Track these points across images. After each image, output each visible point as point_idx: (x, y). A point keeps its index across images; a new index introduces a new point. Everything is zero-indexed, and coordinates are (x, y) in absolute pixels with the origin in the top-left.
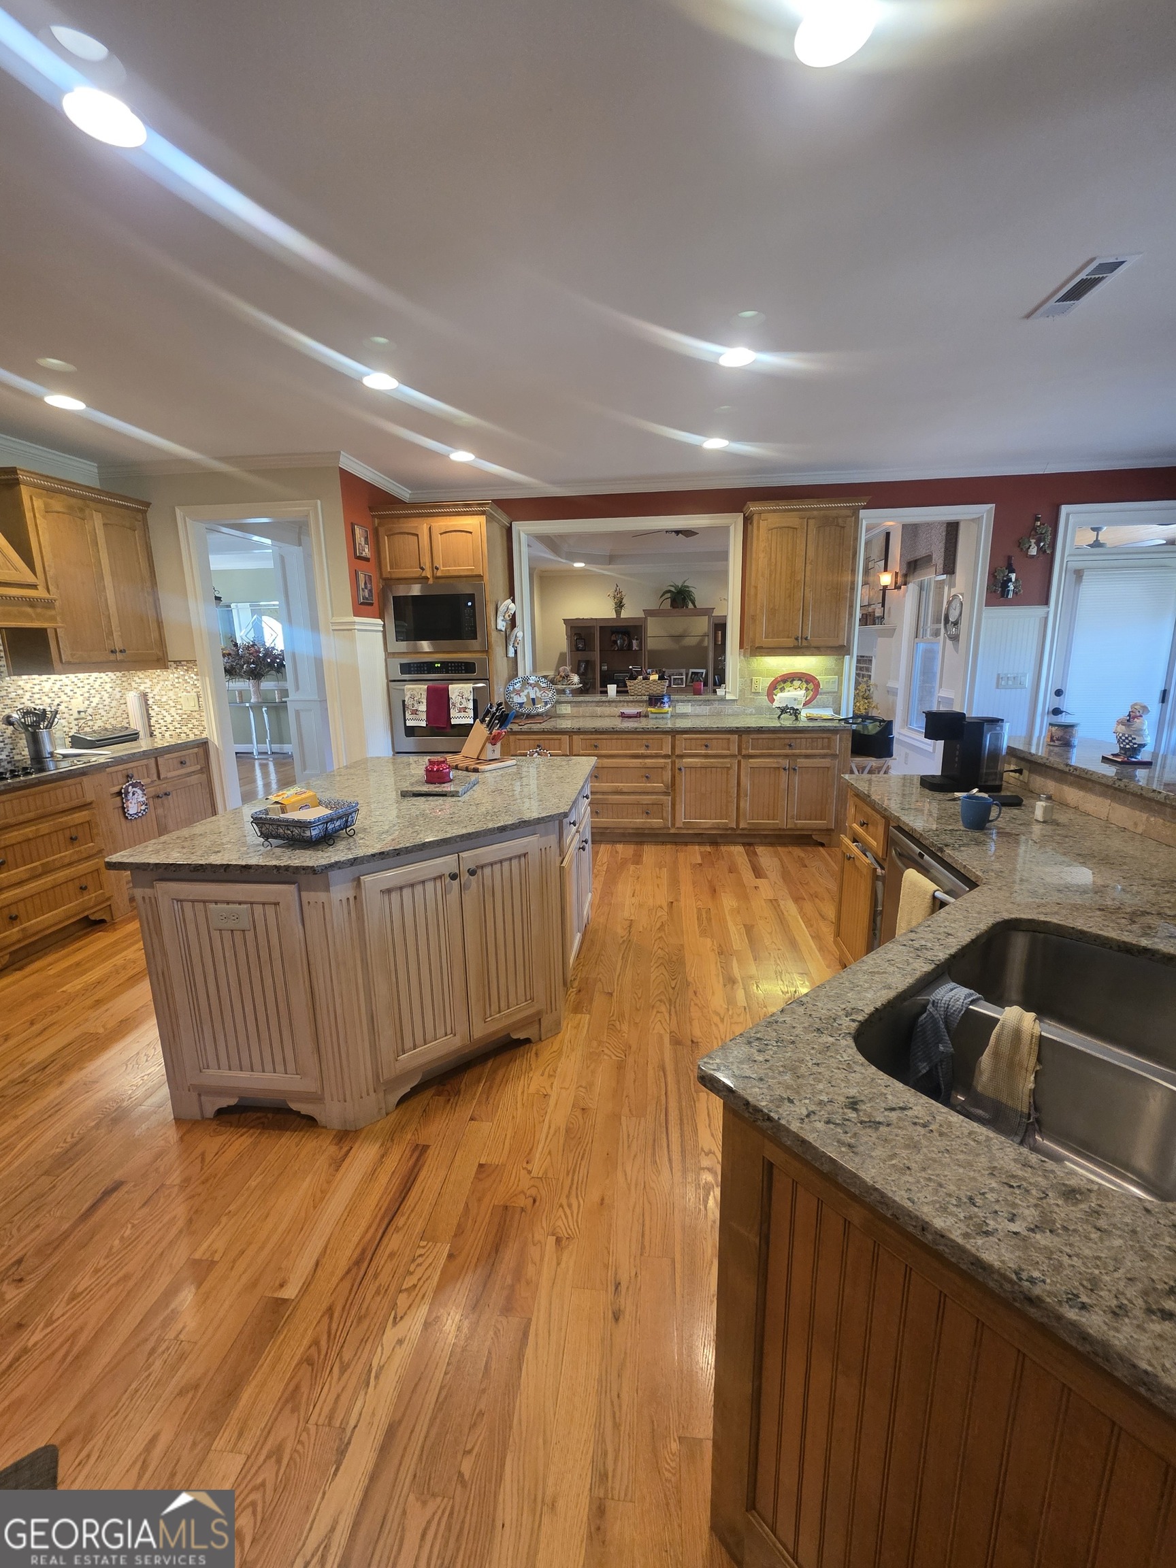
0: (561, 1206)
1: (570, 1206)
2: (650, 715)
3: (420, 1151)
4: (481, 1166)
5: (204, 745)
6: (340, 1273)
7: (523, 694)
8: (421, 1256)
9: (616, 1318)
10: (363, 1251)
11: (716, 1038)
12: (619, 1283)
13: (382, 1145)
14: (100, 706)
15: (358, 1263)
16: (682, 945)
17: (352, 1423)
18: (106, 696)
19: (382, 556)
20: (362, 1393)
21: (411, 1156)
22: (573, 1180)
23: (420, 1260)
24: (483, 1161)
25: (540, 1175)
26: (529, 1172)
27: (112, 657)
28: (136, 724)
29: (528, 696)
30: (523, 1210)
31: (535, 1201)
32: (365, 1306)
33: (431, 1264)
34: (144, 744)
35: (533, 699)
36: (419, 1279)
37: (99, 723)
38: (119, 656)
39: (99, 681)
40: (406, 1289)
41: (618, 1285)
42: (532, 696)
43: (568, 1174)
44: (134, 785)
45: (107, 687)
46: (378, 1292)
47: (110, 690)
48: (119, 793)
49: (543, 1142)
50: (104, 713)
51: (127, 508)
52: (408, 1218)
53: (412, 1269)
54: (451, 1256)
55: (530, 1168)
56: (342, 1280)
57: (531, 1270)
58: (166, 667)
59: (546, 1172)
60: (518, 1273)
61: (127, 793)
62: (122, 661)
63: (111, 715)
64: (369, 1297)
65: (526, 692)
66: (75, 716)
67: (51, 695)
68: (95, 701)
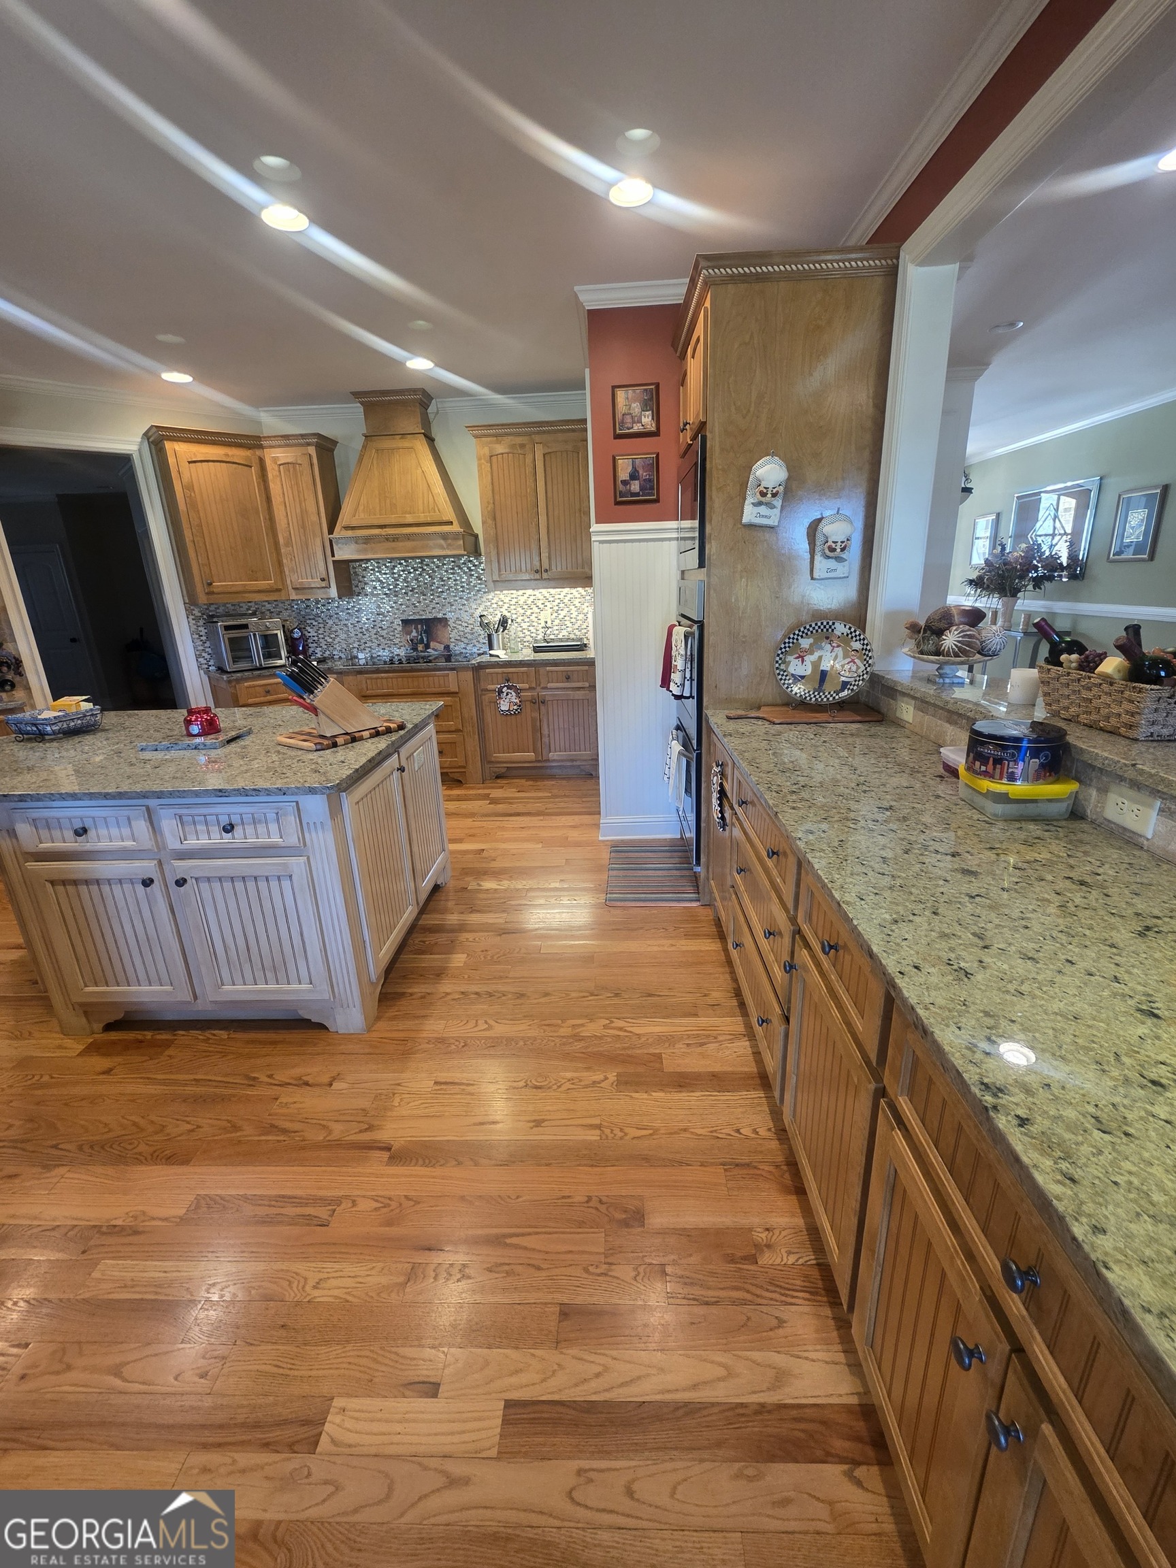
7: (809, 659)
14: (567, 618)
28: (588, 636)
29: (816, 665)
37: (564, 633)
42: (826, 665)
44: (509, 687)
47: (578, 605)
61: (501, 692)
63: (576, 626)
65: (814, 657)
66: (543, 625)
67: (525, 607)
68: (563, 613)
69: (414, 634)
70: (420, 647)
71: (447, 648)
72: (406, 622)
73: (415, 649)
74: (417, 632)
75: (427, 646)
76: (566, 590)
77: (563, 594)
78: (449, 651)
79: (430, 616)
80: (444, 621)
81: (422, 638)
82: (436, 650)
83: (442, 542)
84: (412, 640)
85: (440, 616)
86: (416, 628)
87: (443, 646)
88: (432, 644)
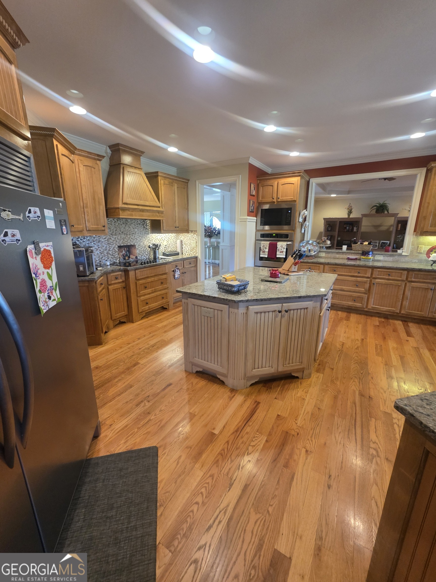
0: (308, 439)
1: (312, 441)
2: (362, 260)
3: (258, 403)
4: (278, 415)
5: (196, 258)
6: (231, 431)
7: (306, 247)
8: (256, 437)
9: (329, 487)
10: (238, 429)
11: (381, 399)
12: (331, 476)
13: (245, 397)
14: (170, 244)
15: (237, 431)
16: (367, 357)
17: (234, 478)
18: (172, 241)
19: (259, 195)
20: (237, 471)
21: (254, 404)
22: (313, 432)
23: (256, 438)
24: (279, 414)
25: (300, 426)
26: (296, 424)
27: (175, 229)
28: (179, 250)
29: (307, 248)
30: (293, 435)
31: (298, 434)
32: (238, 445)
33: (260, 441)
34: (180, 257)
35: (310, 250)
36: (256, 444)
37: (170, 249)
38: (177, 229)
39: (171, 236)
40: (252, 446)
41: (330, 476)
42: (309, 248)
43: (311, 429)
44: (177, 269)
45: (173, 238)
46: (242, 443)
48: (174, 271)
49: (302, 415)
50: (171, 246)
51: (183, 182)
52: (253, 423)
53: (254, 440)
54: (267, 441)
55: (296, 422)
56: (231, 434)
57: (296, 457)
58: (188, 233)
59: (303, 425)
60: (291, 455)
61: (176, 271)
62: (178, 230)
64: (240, 443)
65: (307, 247)
66: (164, 246)
67: (159, 240)
68: (169, 242)
69: (124, 252)
70: (127, 258)
71: (136, 257)
72: (120, 247)
73: (124, 259)
74: (125, 251)
75: (129, 257)
76: (170, 234)
77: (169, 235)
78: (137, 259)
79: (129, 244)
80: (134, 246)
81: (127, 254)
82: (133, 259)
83: (158, 214)
84: (123, 255)
85: (133, 244)
86: (124, 250)
87: (135, 257)
88: (131, 256)
